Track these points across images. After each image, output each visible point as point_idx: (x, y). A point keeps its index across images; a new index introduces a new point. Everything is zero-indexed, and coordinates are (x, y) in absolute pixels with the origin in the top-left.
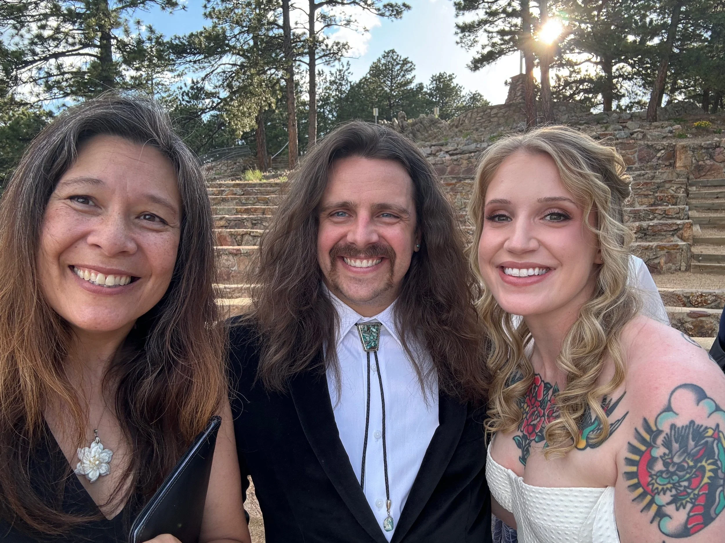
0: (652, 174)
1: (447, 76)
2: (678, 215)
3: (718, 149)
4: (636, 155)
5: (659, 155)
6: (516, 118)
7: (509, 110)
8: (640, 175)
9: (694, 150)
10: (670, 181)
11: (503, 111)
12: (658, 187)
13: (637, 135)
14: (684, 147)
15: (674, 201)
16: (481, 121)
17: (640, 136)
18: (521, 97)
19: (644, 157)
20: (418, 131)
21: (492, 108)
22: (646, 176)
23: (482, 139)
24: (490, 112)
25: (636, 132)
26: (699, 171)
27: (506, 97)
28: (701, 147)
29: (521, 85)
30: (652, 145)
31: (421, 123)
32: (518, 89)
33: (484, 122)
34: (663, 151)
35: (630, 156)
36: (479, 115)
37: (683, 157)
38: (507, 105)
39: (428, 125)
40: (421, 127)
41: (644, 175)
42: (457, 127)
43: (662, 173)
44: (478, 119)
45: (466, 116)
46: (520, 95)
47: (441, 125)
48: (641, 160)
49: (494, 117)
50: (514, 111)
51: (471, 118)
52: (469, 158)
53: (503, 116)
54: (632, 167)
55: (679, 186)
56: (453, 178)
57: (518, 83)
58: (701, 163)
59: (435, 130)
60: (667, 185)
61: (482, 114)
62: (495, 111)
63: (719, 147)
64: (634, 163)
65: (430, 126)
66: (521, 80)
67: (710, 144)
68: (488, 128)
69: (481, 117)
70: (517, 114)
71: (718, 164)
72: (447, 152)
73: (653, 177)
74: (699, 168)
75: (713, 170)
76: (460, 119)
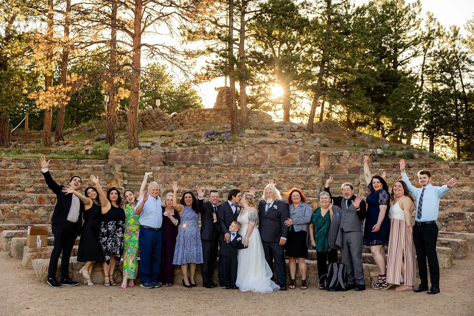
0: (306, 170)
1: (161, 66)
2: (313, 195)
3: (341, 157)
4: (298, 156)
5: (311, 157)
6: (223, 119)
7: (218, 113)
8: (299, 170)
9: (329, 156)
10: (314, 175)
11: (214, 113)
12: (308, 178)
13: (300, 143)
14: (324, 154)
15: (314, 187)
16: (197, 119)
17: (301, 144)
18: (225, 103)
19: (303, 158)
20: (147, 120)
21: (206, 110)
22: (302, 171)
23: (200, 135)
24: (204, 113)
25: (299, 141)
26: (332, 169)
27: (215, 102)
28: (333, 155)
29: (226, 95)
30: (307, 151)
31: (149, 114)
32: (223, 97)
33: (200, 120)
34: (313, 155)
35: (295, 157)
36: (196, 115)
37: (323, 160)
38: (216, 110)
39: (155, 116)
40: (149, 117)
41: (301, 170)
42: (178, 121)
43: (311, 170)
44: (195, 117)
45: (186, 114)
46: (225, 102)
47: (166, 118)
48: (301, 159)
49: (207, 117)
50: (222, 115)
51: (190, 116)
52: (194, 150)
53: (214, 117)
54: (296, 164)
55: (318, 178)
56: (183, 163)
57: (224, 93)
58: (333, 164)
59: (161, 122)
60: (312, 178)
61: (198, 114)
62: (208, 113)
63: (342, 155)
64: (297, 162)
65: (157, 117)
66: (226, 91)
67: (337, 154)
68: (203, 125)
69: (198, 116)
70: (224, 117)
71: (342, 166)
72: (177, 144)
73: (307, 172)
74: (332, 167)
75: (340, 169)
76: (181, 115)
